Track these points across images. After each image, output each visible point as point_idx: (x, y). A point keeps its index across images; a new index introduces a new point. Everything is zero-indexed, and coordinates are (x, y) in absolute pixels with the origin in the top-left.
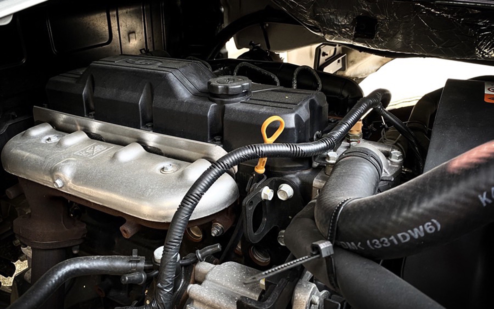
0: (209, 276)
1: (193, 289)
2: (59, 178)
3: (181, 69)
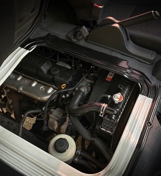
0: (53, 113)
1: (50, 115)
2: (19, 90)
3: (44, 65)
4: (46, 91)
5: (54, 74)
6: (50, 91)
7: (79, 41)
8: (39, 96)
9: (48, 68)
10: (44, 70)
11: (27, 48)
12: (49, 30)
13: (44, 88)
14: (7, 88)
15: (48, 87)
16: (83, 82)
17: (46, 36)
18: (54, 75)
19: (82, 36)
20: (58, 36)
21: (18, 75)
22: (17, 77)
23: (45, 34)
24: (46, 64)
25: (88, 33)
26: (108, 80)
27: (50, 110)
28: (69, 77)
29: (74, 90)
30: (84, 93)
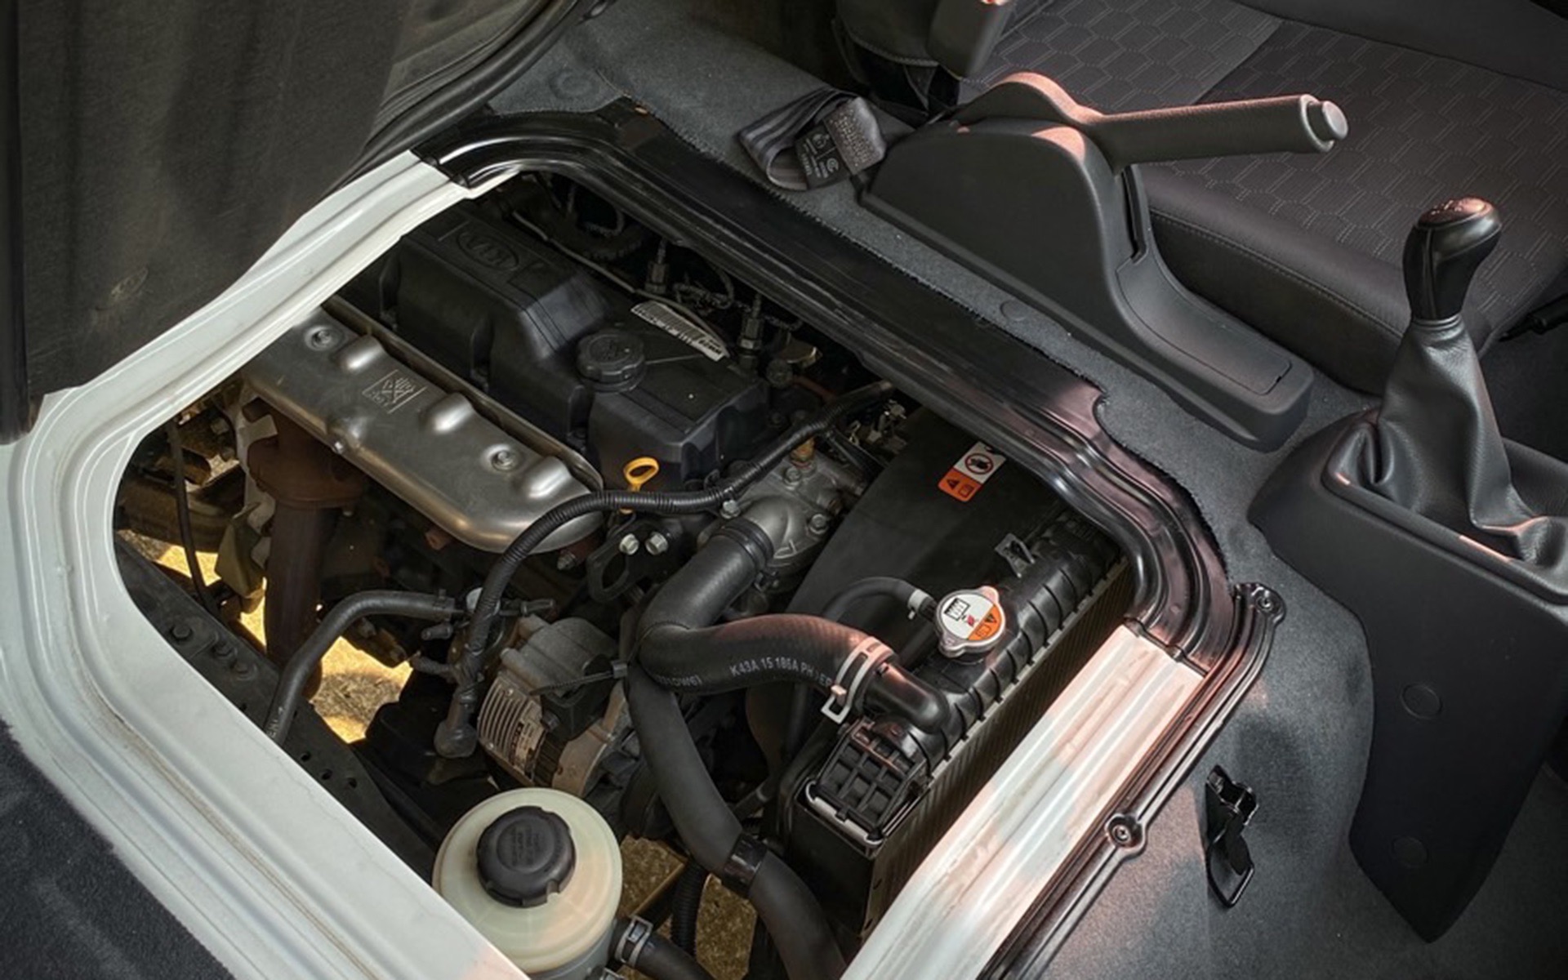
1: (508, 655)
2: (339, 439)
3: (543, 301)
4: (519, 484)
5: (599, 373)
6: (548, 484)
7: (809, 187)
8: (462, 507)
9: (569, 324)
10: (536, 335)
11: (457, 172)
12: (632, 78)
13: (508, 455)
14: (260, 408)
15: (537, 456)
16: (784, 474)
17: (598, 113)
18: (597, 379)
19: (833, 164)
20: (681, 130)
21: (358, 336)
22: (346, 345)
23: (598, 98)
24: (558, 295)
25: (880, 151)
26: (954, 493)
27: (512, 620)
28: (695, 418)
29: (711, 514)
30: (767, 549)
